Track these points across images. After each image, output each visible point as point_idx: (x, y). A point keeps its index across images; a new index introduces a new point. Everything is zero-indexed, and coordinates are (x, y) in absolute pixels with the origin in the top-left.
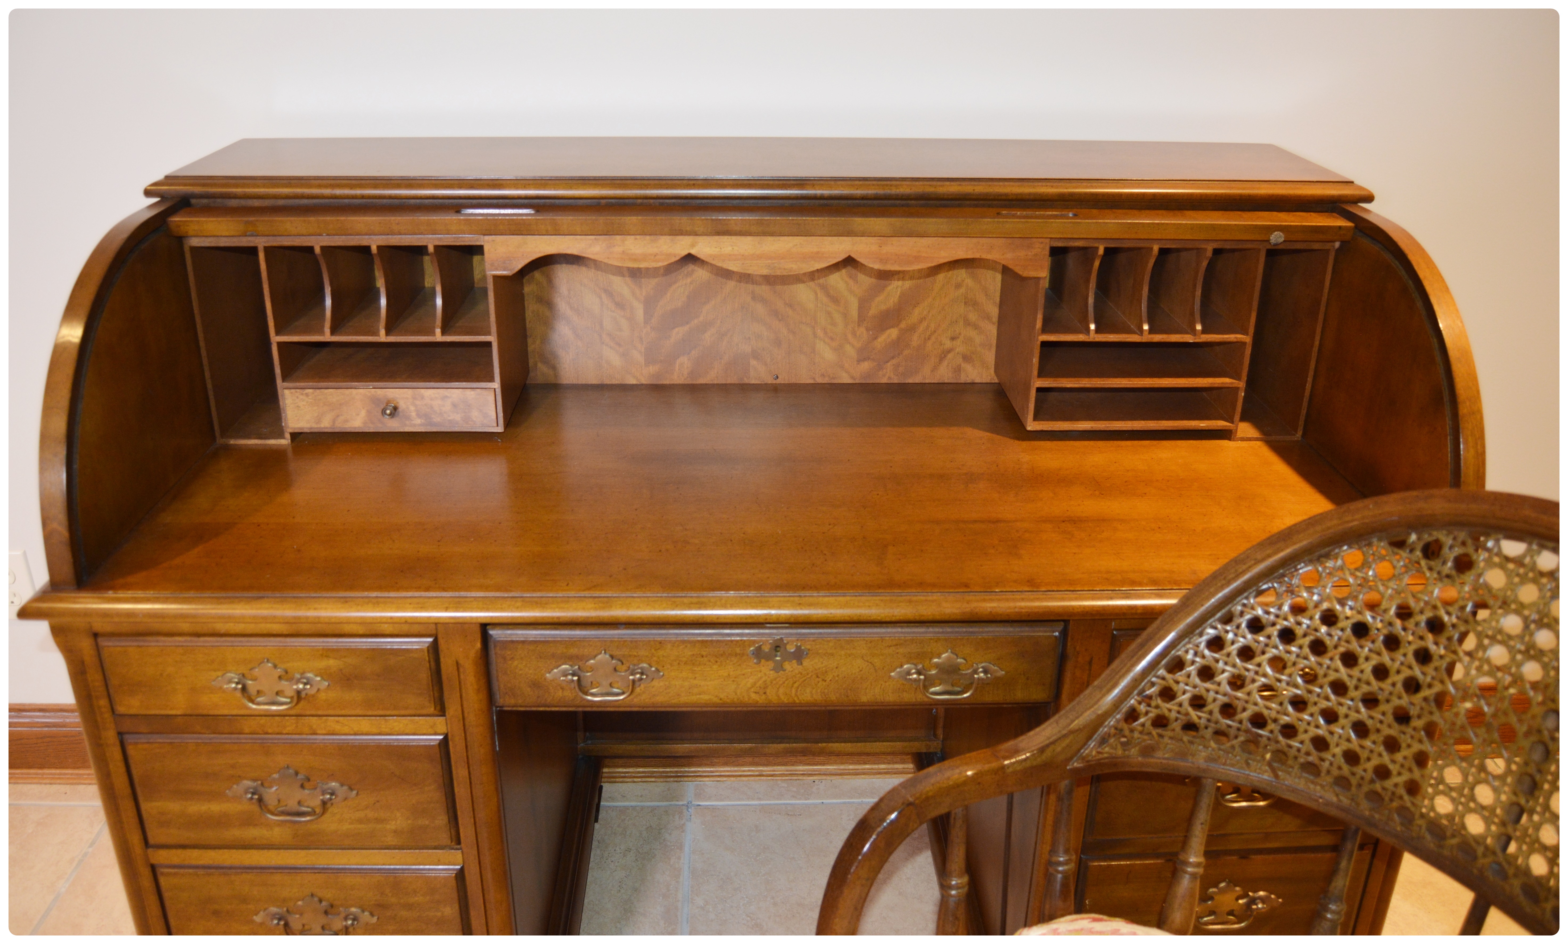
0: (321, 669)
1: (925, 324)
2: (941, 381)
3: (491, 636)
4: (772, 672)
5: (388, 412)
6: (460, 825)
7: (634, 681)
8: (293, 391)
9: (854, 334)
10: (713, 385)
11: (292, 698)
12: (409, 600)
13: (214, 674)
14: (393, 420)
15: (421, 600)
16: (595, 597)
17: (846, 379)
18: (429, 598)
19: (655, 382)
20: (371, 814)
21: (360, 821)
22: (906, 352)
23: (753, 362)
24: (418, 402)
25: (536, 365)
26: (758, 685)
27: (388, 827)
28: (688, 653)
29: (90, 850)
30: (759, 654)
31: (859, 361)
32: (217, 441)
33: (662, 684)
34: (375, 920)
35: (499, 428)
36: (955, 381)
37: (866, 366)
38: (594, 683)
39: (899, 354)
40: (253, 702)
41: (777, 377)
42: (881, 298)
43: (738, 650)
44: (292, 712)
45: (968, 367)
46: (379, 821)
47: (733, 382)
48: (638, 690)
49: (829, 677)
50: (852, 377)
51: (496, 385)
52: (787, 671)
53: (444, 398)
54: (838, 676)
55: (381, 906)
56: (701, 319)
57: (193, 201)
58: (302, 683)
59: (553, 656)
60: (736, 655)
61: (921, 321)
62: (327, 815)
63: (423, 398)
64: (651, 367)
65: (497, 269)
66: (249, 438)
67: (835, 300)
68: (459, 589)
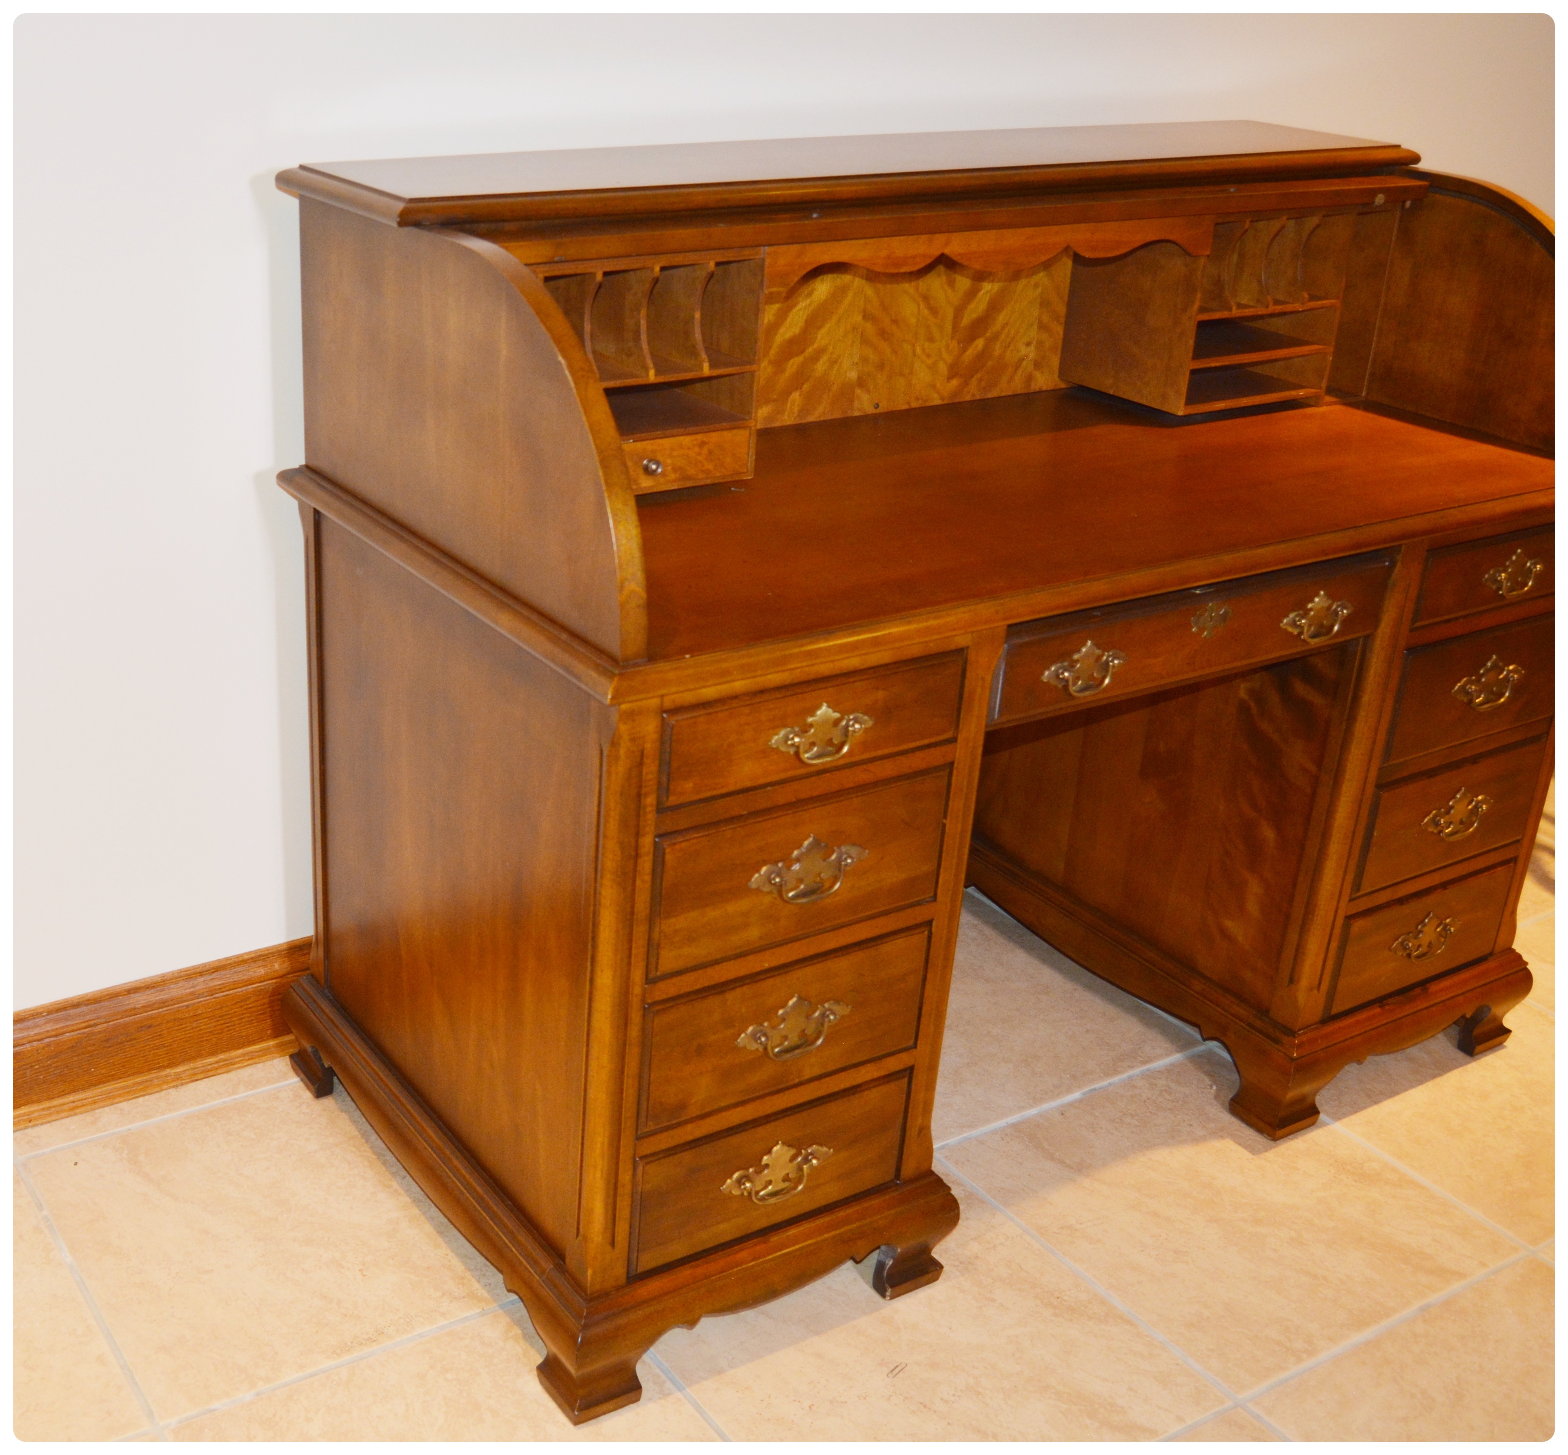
1: (1006, 331)
2: (1014, 393)
9: (947, 347)
10: (822, 421)
17: (937, 401)
22: (988, 365)
23: (858, 391)
31: (950, 378)
36: (1026, 391)
37: (955, 382)
39: (982, 368)
41: (878, 405)
42: (972, 306)
45: (1038, 375)
47: (840, 415)
50: (943, 399)
56: (815, 346)
61: (1003, 328)
67: (934, 311)
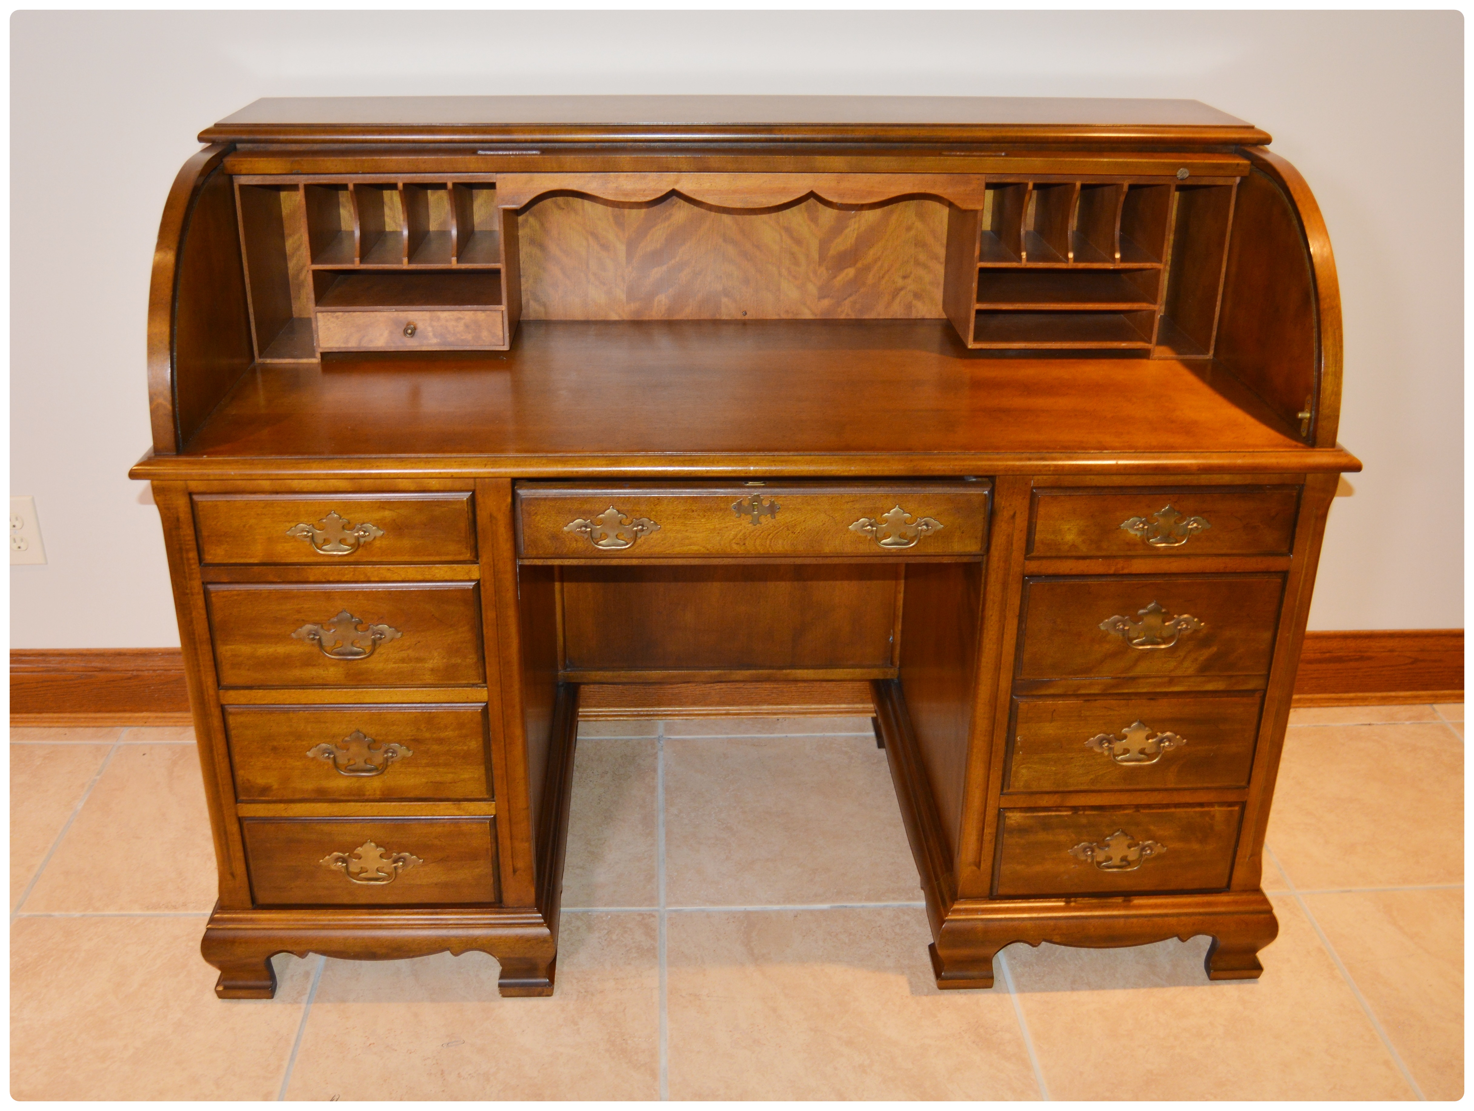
0: (377, 520)
1: (879, 264)
2: (894, 317)
3: (518, 494)
4: (750, 525)
5: (410, 331)
6: (487, 664)
7: (636, 530)
8: (325, 314)
9: (815, 272)
10: (688, 321)
11: (352, 545)
12: (454, 460)
13: (289, 525)
14: (412, 339)
15: (464, 459)
16: (607, 456)
17: (807, 315)
18: (469, 457)
19: (636, 319)
20: (411, 653)
21: (403, 661)
22: (862, 290)
23: (725, 300)
24: (435, 324)
25: (528, 302)
26: (738, 537)
27: (426, 665)
28: (681, 508)
29: (98, 777)
30: (739, 508)
31: (820, 299)
32: (256, 360)
33: (659, 536)
34: (410, 754)
35: (505, 346)
36: (907, 317)
37: (826, 303)
38: (603, 535)
39: (856, 292)
40: (321, 549)
41: (746, 314)
42: (839, 240)
43: (722, 505)
44: (351, 559)
45: (918, 304)
46: (419, 660)
47: (706, 318)
48: (639, 541)
49: (798, 530)
50: (814, 314)
51: (503, 307)
52: (763, 524)
53: (458, 319)
54: (805, 529)
55: (417, 741)
56: (677, 259)
57: (239, 146)
58: (363, 531)
59: (570, 511)
60: (721, 510)
61: (876, 261)
62: (375, 655)
63: (439, 319)
64: (632, 305)
65: (506, 204)
66: (283, 357)
67: (798, 242)
68: (494, 452)
